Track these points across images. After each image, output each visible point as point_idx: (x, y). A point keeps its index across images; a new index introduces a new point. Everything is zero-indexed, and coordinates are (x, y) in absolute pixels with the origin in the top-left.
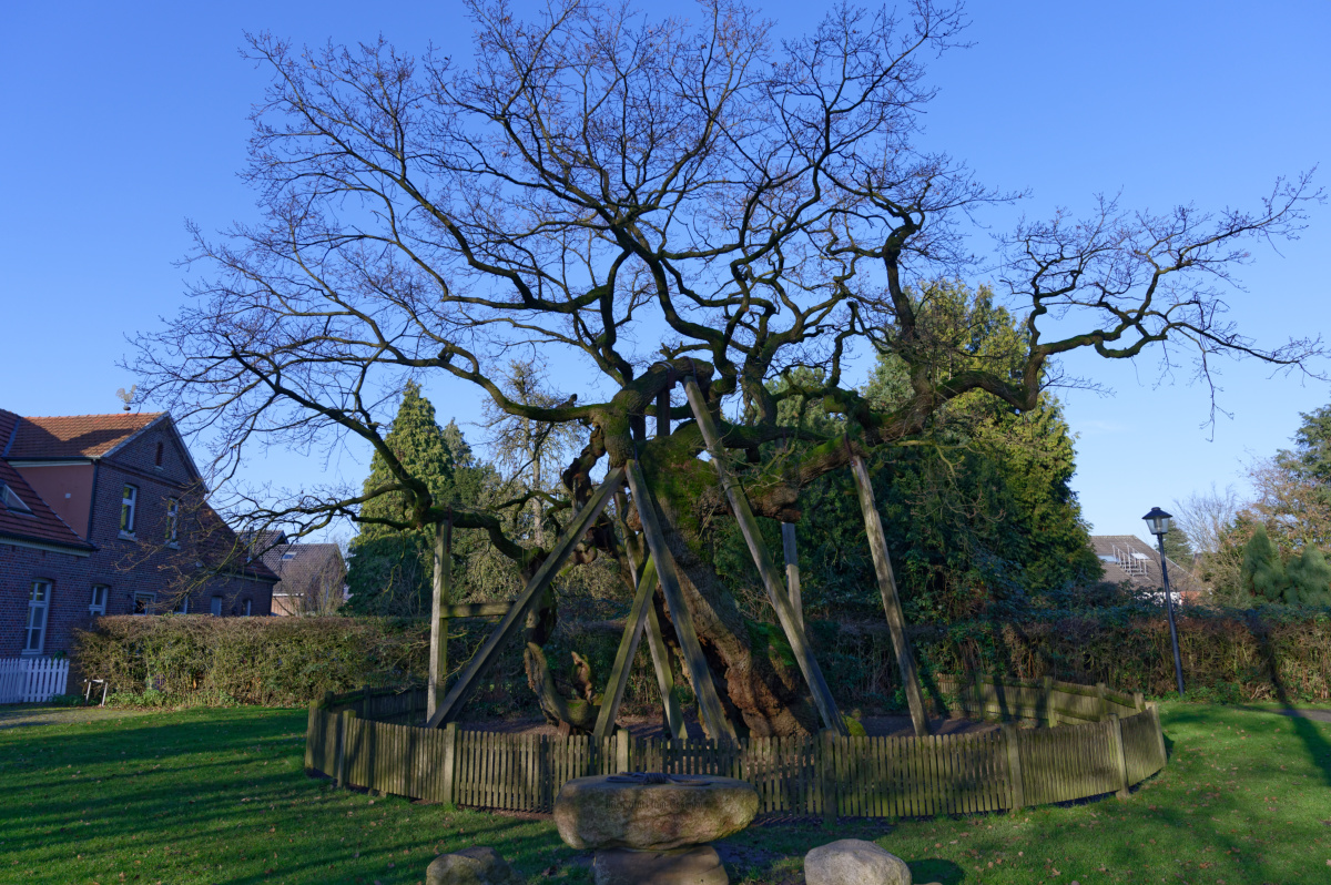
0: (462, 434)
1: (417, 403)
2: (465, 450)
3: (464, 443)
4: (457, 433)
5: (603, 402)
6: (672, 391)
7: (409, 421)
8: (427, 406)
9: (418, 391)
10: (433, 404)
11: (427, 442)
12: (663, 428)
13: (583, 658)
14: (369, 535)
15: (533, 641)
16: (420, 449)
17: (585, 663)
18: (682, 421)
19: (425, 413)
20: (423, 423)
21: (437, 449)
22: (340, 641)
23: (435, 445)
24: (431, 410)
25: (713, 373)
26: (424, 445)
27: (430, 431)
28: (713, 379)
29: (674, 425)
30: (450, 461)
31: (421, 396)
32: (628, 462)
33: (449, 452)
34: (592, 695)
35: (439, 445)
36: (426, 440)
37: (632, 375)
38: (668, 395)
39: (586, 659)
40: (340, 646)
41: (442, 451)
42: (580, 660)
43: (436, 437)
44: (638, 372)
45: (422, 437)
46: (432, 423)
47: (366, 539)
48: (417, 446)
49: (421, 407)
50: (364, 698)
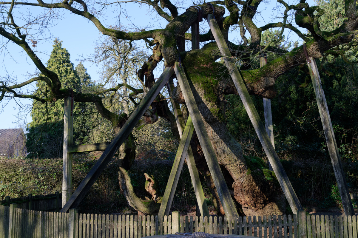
0: (86, 69)
1: (60, 51)
2: (87, 78)
3: (87, 74)
4: (83, 69)
5: (161, 29)
6: (200, 23)
7: (56, 61)
8: (66, 52)
9: (60, 44)
10: (69, 52)
11: (66, 71)
12: (195, 46)
13: (151, 177)
14: (37, 121)
15: (123, 167)
16: (62, 75)
17: (152, 180)
18: (207, 42)
19: (64, 56)
20: (64, 62)
21: (72, 75)
22: (18, 172)
23: (70, 73)
24: (68, 55)
25: (224, 13)
26: (65, 73)
27: (68, 66)
28: (224, 16)
29: (202, 45)
30: (79, 82)
31: (62, 48)
32: (176, 63)
33: (79, 78)
34: (156, 198)
35: (72, 74)
36: (65, 71)
37: (177, 13)
38: (198, 26)
39: (153, 177)
40: (17, 175)
41: (74, 76)
42: (149, 178)
43: (71, 69)
44: (181, 12)
45: (63, 69)
46: (69, 62)
47: (35, 124)
48: (61, 74)
49: (63, 53)
50: (29, 201)
